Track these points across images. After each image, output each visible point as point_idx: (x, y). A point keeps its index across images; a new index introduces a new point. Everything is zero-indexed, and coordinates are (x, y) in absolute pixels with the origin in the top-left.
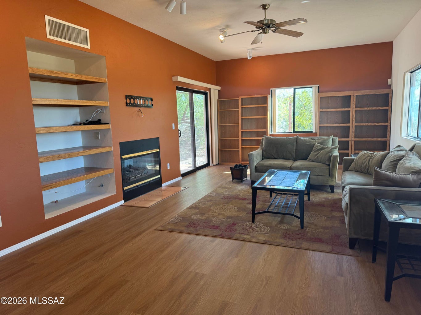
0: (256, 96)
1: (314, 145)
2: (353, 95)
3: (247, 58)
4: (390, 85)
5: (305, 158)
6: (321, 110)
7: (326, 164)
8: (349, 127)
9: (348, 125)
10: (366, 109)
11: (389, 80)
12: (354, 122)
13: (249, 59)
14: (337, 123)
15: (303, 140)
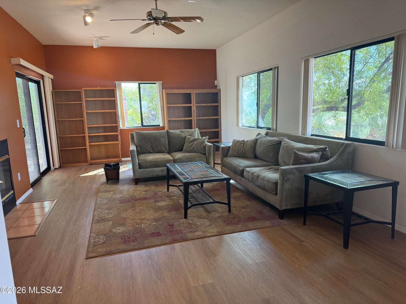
0: (99, 88)
1: (185, 137)
2: (193, 93)
3: (93, 46)
4: (216, 86)
5: (181, 150)
6: (169, 105)
7: (202, 153)
8: (191, 120)
9: (191, 118)
10: (203, 105)
11: (216, 82)
12: (195, 116)
13: (94, 47)
14: (180, 117)
15: (174, 133)
